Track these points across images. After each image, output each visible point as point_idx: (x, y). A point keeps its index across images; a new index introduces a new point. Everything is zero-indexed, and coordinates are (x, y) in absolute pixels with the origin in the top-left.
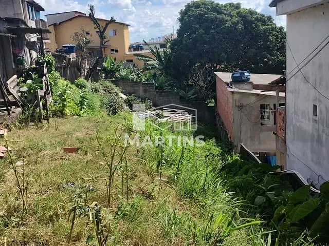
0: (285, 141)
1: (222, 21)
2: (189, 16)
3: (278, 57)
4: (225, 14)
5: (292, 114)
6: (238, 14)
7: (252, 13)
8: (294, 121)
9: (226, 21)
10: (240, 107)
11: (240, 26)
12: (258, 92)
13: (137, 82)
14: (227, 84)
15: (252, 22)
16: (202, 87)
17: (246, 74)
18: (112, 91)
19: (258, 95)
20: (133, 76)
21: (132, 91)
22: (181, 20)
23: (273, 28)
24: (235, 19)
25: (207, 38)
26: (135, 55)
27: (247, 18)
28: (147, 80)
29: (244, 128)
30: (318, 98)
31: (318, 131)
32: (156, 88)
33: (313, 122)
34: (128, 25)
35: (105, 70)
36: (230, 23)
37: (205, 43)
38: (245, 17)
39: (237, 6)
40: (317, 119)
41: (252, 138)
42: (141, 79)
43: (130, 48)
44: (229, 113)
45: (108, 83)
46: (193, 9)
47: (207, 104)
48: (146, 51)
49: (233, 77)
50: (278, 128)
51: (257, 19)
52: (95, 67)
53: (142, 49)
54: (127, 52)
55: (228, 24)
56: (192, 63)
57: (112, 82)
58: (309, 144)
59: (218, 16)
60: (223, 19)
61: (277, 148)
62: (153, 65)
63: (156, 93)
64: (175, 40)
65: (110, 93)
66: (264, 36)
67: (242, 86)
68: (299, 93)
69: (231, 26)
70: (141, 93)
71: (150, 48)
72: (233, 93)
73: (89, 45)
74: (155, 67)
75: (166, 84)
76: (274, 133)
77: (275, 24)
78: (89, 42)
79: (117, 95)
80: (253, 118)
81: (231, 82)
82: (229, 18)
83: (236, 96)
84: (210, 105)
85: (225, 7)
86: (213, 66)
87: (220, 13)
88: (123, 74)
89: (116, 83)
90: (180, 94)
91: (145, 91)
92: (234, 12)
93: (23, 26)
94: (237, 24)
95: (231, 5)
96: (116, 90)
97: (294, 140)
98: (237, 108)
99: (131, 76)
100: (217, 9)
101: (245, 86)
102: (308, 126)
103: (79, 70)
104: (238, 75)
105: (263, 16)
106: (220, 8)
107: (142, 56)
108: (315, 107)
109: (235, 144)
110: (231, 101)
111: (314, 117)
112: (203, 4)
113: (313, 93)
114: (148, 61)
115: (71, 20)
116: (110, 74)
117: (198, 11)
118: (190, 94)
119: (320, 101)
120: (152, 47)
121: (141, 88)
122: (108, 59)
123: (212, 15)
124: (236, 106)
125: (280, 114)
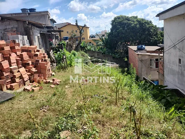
0: (163, 75)
1: (130, 24)
2: (116, 23)
3: (155, 39)
4: (131, 21)
5: (167, 63)
6: (137, 20)
7: (143, 20)
8: (168, 66)
9: (132, 24)
10: (142, 61)
11: (138, 26)
12: (149, 54)
13: (94, 51)
14: (135, 51)
15: (143, 24)
16: (122, 53)
17: (143, 46)
18: (85, 55)
19: (149, 55)
20: (93, 49)
21: (93, 55)
22: (112, 24)
23: (152, 26)
24: (136, 23)
25: (124, 31)
26: (93, 40)
27: (141, 22)
28: (98, 50)
29: (143, 70)
30: (181, 55)
31: (182, 70)
32: (102, 54)
33: (179, 66)
34: (89, 28)
35: (81, 47)
36: (133, 24)
37: (123, 34)
38: (140, 22)
39: (136, 17)
40: (181, 65)
41: (147, 74)
42: (96, 50)
43: (90, 37)
44: (136, 63)
45: (83, 52)
46: (117, 19)
47: (124, 59)
48: (97, 38)
49: (138, 48)
50: (160, 69)
51: (145, 22)
52: (78, 46)
53: (95, 37)
54: (89, 39)
55: (133, 25)
56: (117, 42)
57: (84, 52)
58: (177, 76)
59: (128, 22)
60: (130, 23)
61: (159, 78)
62: (100, 44)
63: (102, 56)
64: (110, 33)
65: (84, 56)
66: (148, 29)
67: (141, 51)
68: (171, 54)
69: (134, 26)
70: (96, 56)
71: (99, 37)
72: (138, 54)
73: (75, 36)
74: (101, 45)
75: (107, 52)
76: (157, 71)
77: (153, 24)
78: (75, 35)
79: (87, 57)
80: (147, 65)
81: (137, 50)
82: (133, 22)
83: (140, 56)
84: (125, 60)
85: (131, 18)
86: (126, 43)
87: (129, 20)
88: (89, 48)
89: (86, 52)
90: (113, 56)
91: (98, 55)
92: (135, 20)
93: (52, 30)
94: (136, 25)
95: (134, 17)
96: (86, 55)
97: (168, 74)
98: (140, 61)
99: (92, 49)
100: (128, 19)
101: (143, 51)
102: (176, 68)
103: (72, 47)
104: (140, 47)
105: (148, 21)
106: (129, 18)
107: (96, 40)
108: (180, 60)
109: (139, 76)
110: (137, 58)
111: (179, 64)
112: (121, 17)
113: (178, 53)
114: (98, 42)
115: (65, 26)
116: (83, 48)
117: (120, 20)
118: (117, 56)
119: (182, 57)
120: (100, 36)
121: (96, 54)
122: (82, 42)
123: (126, 21)
124: (140, 60)
125: (161, 63)
